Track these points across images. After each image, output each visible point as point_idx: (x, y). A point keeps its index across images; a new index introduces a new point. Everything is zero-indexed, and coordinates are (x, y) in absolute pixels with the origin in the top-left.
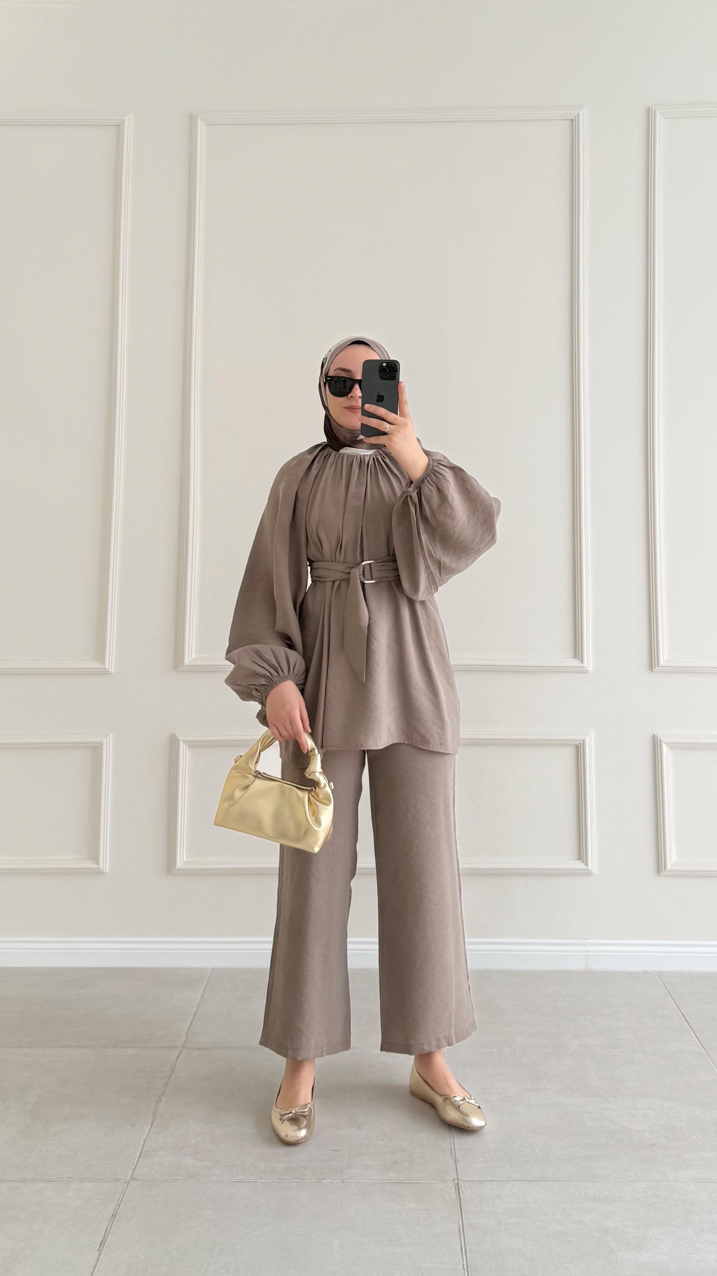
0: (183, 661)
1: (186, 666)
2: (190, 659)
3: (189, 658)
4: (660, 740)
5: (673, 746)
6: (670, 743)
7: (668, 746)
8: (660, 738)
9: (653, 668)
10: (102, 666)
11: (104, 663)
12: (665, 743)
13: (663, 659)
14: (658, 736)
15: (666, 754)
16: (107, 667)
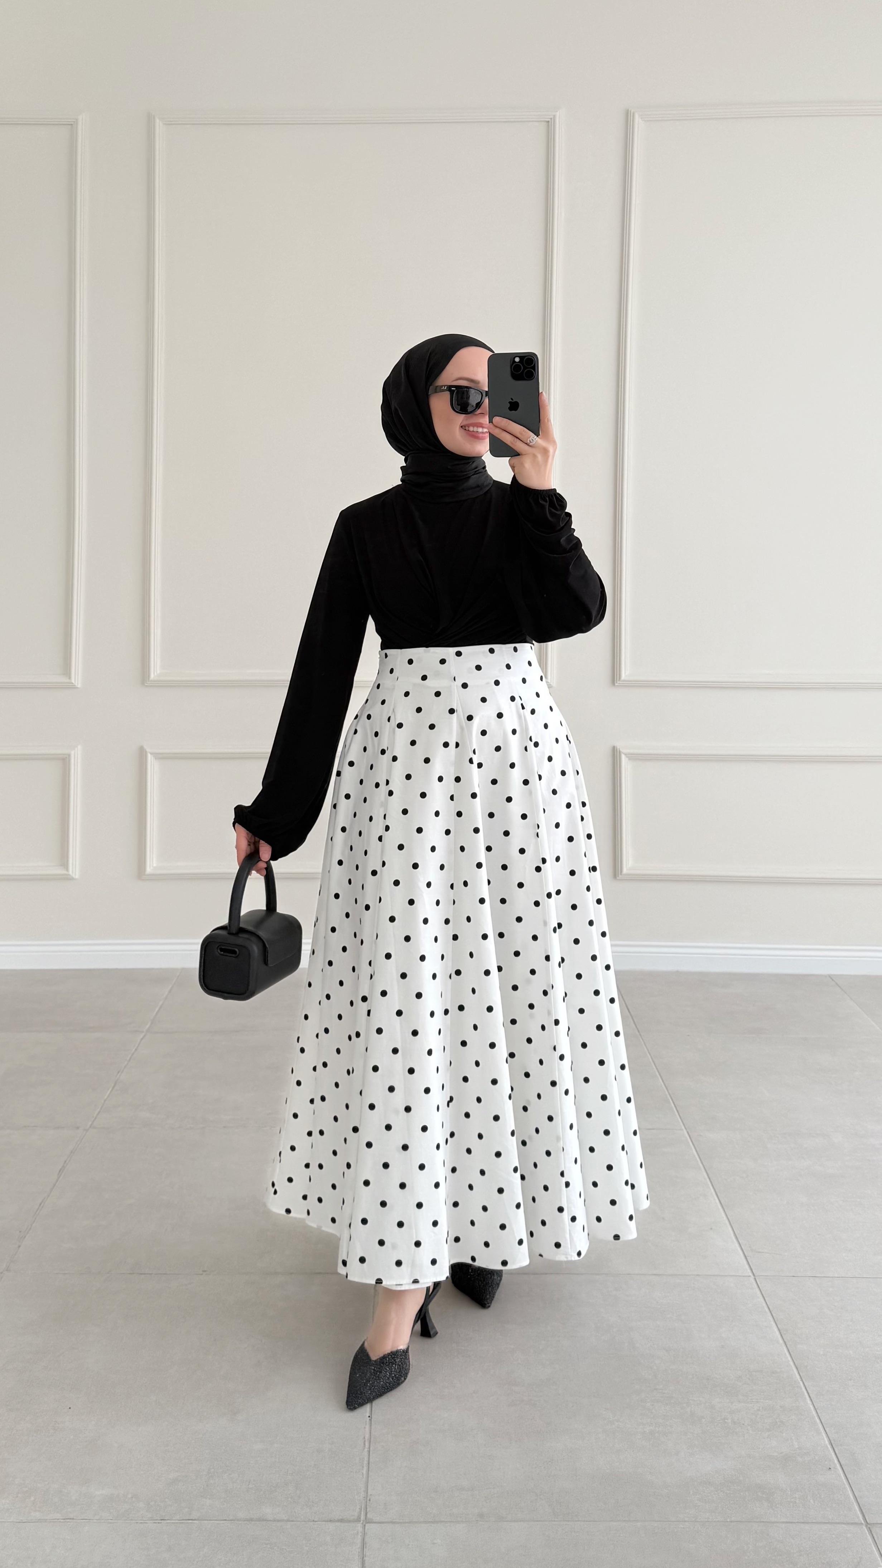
0: (149, 676)
1: (151, 681)
2: (156, 674)
3: (154, 673)
4: (620, 752)
5: (632, 757)
6: (629, 754)
7: (627, 757)
8: (619, 749)
9: (615, 682)
10: (68, 681)
11: (70, 678)
12: (623, 753)
13: (625, 673)
14: (618, 748)
15: (625, 765)
16: (73, 682)
